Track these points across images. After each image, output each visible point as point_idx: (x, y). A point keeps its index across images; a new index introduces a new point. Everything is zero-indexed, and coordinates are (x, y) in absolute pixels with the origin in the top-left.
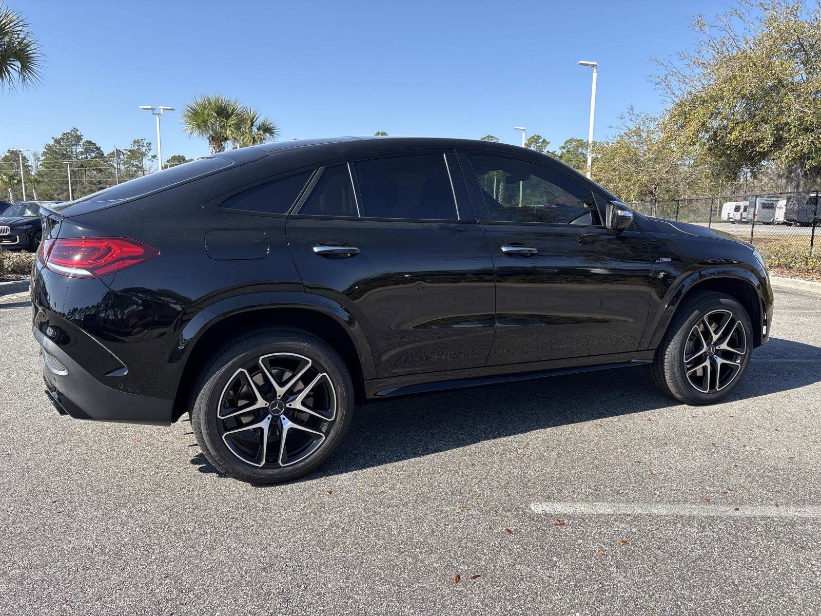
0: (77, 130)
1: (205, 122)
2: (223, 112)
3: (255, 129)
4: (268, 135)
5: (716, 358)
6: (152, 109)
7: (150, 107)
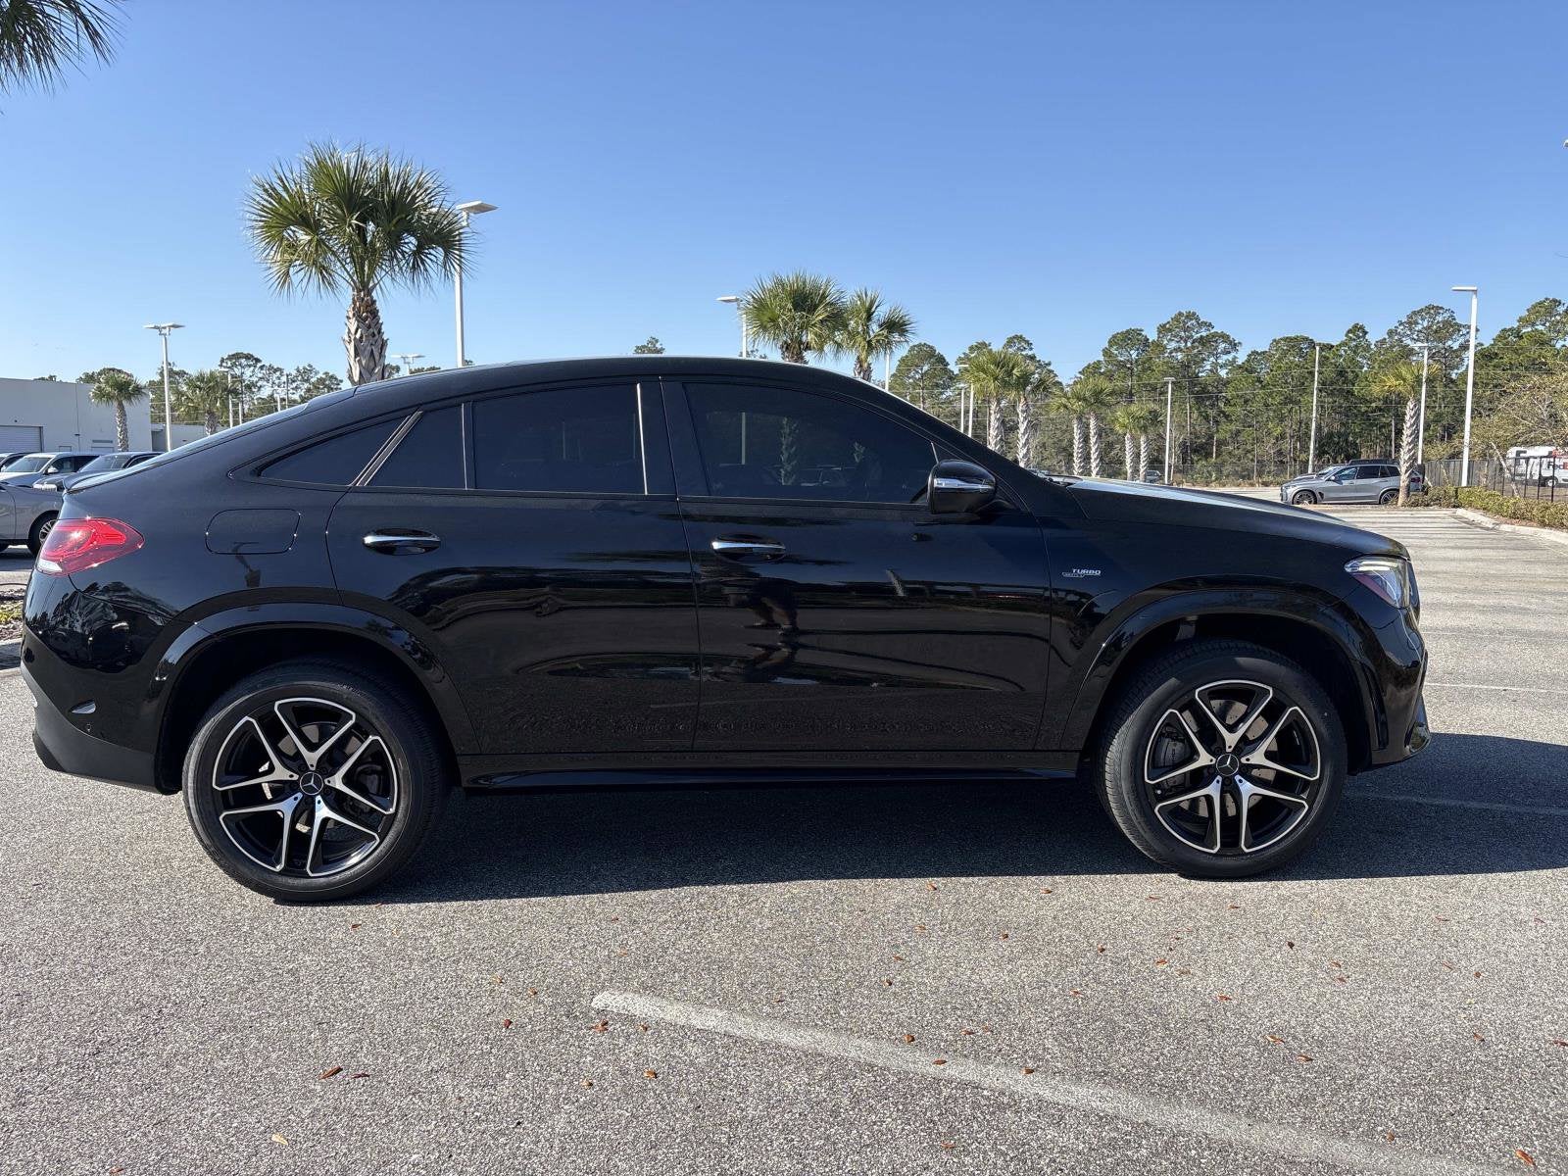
0: (657, 341)
1: (773, 320)
2: (804, 300)
3: (875, 328)
4: (896, 335)
5: (1240, 781)
6: (737, 300)
7: (734, 298)
